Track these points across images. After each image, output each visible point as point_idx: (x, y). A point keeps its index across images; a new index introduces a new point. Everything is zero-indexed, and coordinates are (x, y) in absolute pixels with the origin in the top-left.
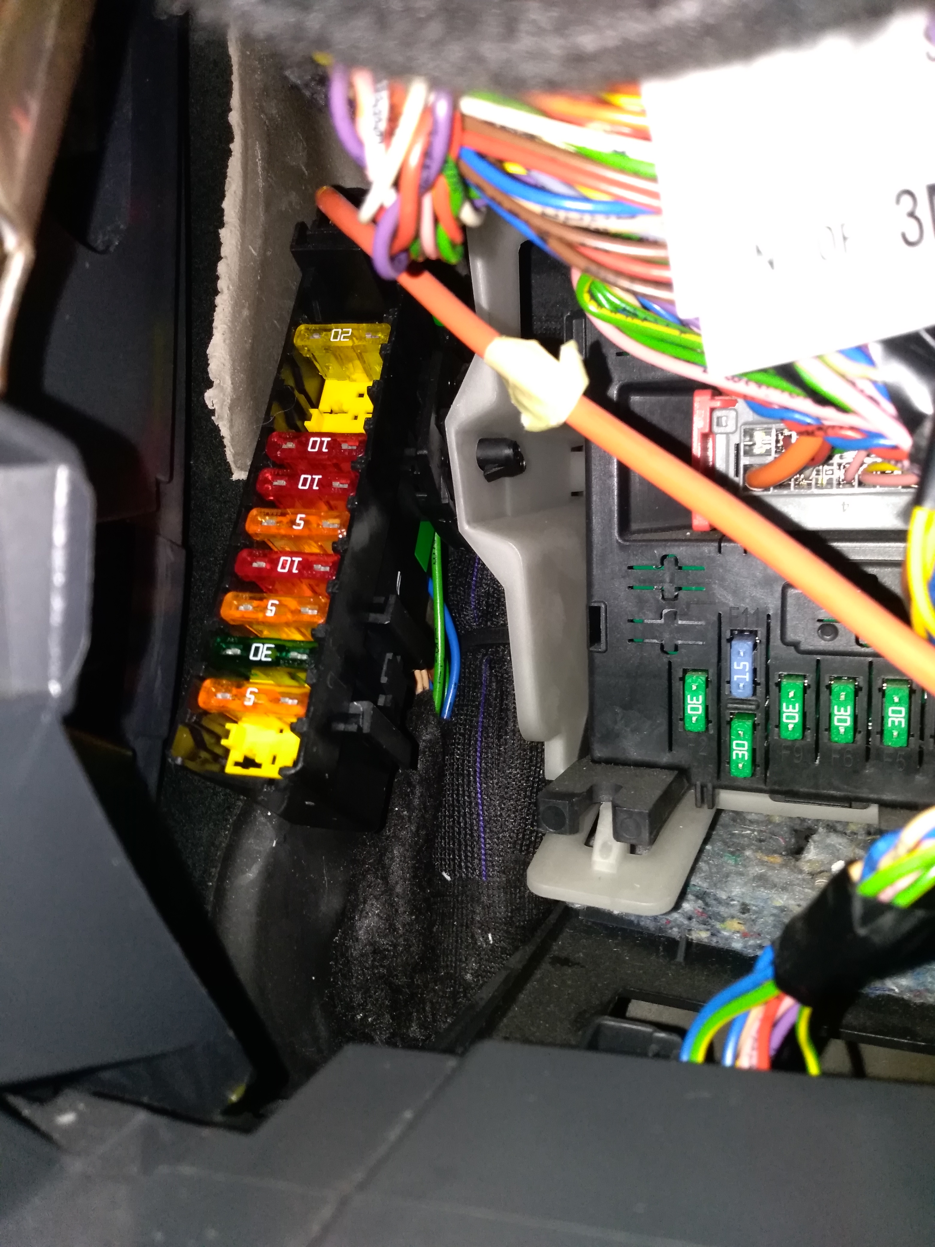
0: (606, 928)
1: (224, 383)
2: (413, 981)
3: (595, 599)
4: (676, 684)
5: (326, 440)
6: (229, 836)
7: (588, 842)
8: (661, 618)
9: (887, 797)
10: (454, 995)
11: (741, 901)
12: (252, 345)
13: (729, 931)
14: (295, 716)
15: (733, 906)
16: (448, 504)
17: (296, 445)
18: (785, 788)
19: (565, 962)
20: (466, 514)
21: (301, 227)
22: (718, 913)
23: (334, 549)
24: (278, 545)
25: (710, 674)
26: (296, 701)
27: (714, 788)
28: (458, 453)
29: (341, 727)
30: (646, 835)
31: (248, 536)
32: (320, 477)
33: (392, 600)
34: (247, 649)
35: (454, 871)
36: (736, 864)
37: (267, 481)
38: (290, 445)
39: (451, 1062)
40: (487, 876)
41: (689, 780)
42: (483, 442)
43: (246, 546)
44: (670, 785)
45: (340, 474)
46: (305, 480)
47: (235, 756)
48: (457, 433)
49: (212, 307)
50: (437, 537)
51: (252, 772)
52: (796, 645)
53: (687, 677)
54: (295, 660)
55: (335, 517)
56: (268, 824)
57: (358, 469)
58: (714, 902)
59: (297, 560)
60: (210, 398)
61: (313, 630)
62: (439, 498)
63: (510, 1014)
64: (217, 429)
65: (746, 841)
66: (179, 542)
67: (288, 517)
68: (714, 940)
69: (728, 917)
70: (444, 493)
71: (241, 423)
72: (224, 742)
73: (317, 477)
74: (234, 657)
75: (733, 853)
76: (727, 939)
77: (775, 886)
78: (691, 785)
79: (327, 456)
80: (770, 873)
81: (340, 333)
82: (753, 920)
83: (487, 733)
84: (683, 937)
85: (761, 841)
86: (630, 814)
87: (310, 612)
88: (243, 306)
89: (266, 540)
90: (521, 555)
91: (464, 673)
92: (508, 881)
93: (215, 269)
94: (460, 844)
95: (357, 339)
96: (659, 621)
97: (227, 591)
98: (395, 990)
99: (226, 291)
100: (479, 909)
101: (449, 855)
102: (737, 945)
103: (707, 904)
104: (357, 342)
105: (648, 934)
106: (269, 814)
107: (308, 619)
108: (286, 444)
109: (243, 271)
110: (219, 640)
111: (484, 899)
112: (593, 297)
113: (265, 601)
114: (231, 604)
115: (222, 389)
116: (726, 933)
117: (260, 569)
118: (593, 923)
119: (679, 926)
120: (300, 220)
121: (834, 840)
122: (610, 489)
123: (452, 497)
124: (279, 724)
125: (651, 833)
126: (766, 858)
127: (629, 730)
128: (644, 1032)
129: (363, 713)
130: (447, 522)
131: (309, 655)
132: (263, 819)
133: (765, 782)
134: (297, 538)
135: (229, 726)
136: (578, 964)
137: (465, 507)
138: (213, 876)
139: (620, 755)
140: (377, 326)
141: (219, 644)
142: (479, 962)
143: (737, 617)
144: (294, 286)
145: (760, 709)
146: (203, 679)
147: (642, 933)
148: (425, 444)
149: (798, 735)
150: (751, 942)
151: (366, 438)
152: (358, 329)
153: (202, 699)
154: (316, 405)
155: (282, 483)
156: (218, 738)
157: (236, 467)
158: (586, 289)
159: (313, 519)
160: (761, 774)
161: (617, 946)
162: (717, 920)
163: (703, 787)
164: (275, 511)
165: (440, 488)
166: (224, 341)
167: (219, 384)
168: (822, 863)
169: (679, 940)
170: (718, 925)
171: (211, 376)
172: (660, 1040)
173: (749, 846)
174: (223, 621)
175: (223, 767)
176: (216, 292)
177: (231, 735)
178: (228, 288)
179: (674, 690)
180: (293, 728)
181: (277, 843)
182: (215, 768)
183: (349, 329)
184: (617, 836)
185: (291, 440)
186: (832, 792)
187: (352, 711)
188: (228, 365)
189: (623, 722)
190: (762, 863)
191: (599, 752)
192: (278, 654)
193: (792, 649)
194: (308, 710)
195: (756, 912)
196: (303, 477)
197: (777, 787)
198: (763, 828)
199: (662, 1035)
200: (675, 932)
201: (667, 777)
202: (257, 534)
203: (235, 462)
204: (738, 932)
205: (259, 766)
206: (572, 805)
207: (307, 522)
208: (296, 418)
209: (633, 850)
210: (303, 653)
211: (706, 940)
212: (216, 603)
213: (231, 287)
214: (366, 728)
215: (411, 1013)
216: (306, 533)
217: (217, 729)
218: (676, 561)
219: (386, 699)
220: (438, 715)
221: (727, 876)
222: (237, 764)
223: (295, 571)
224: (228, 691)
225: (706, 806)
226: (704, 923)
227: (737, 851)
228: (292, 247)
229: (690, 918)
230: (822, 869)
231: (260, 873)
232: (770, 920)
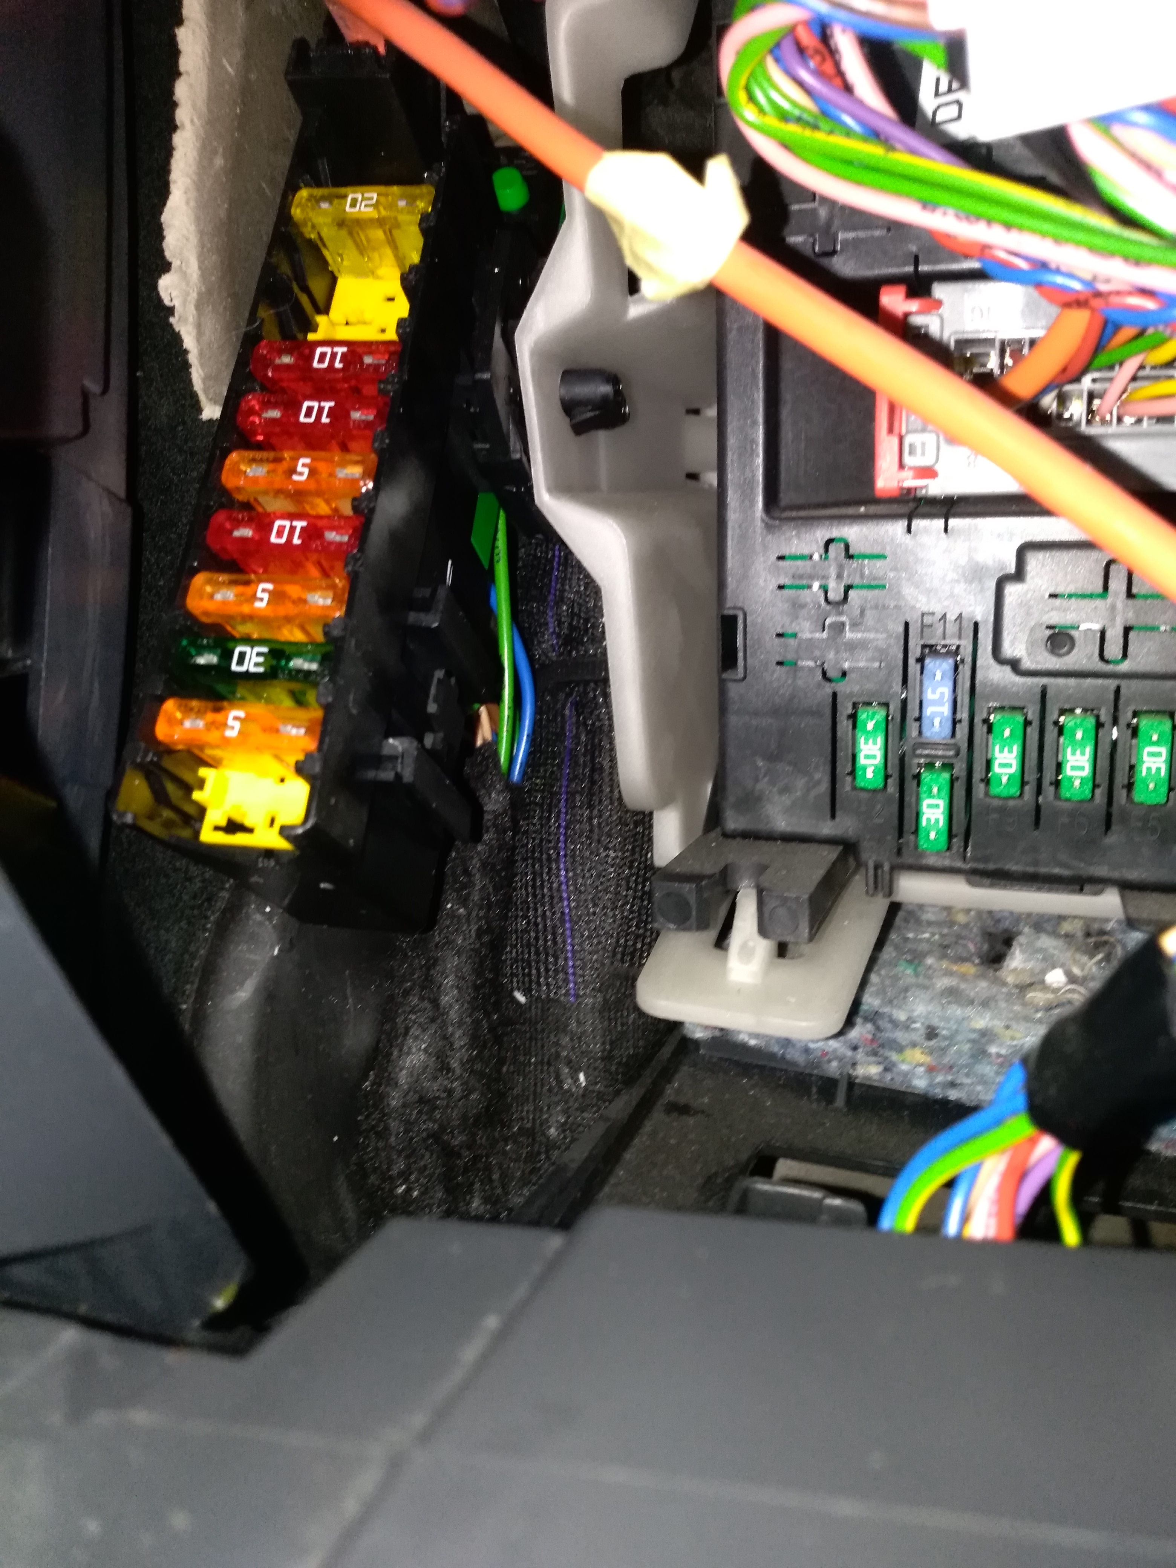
0: (737, 1063)
1: (187, 266)
2: (475, 1141)
3: (729, 604)
4: (844, 724)
5: (340, 350)
6: (210, 940)
7: (722, 941)
8: (824, 630)
9: (1133, 875)
10: (532, 1157)
11: (927, 1023)
12: (229, 211)
13: (909, 1063)
14: (303, 750)
15: (915, 1030)
16: (520, 461)
17: (296, 360)
18: (991, 866)
19: (683, 1110)
20: (546, 479)
21: (301, 46)
22: (894, 1041)
23: (355, 508)
24: (272, 505)
25: (891, 708)
26: (302, 731)
27: (893, 868)
28: (535, 385)
29: (371, 774)
30: (804, 929)
31: (225, 492)
32: (332, 404)
33: (442, 593)
34: (227, 655)
35: (530, 990)
36: (917, 975)
37: (252, 412)
38: (287, 360)
39: (555, 1241)
40: (577, 996)
41: (857, 859)
42: (570, 375)
43: (222, 506)
44: (834, 864)
45: (363, 403)
46: (310, 410)
47: (214, 817)
48: (533, 353)
49: (168, 151)
50: (502, 515)
51: (239, 839)
52: (1014, 665)
53: (859, 714)
54: (299, 671)
55: (356, 463)
56: (267, 923)
57: (389, 392)
58: (889, 1026)
59: (299, 524)
60: (167, 288)
61: (326, 625)
62: (507, 451)
63: (613, 1180)
64: (177, 338)
65: (924, 947)
66: (122, 492)
67: (285, 465)
68: (888, 1077)
69: (907, 1046)
70: (514, 442)
71: (211, 325)
72: (197, 795)
73: (327, 405)
74: (208, 668)
75: (910, 962)
76: (906, 1074)
77: (971, 1002)
78: (859, 865)
79: (341, 374)
80: (963, 986)
81: (360, 199)
82: (943, 1049)
83: (574, 801)
84: (845, 1073)
85: (946, 947)
86: (784, 901)
87: (321, 602)
88: (215, 152)
89: (252, 500)
90: (626, 538)
91: (541, 720)
92: (605, 1000)
93: (171, 92)
94: (538, 953)
95: (385, 209)
96: (818, 635)
97: (194, 572)
98: (449, 1153)
99: (188, 124)
100: (566, 1040)
101: (523, 969)
102: (920, 1083)
103: (878, 1029)
104: (384, 213)
105: (796, 1072)
106: (268, 909)
107: (319, 612)
108: (280, 358)
109: (214, 96)
110: (184, 642)
111: (573, 1025)
112: (751, 98)
113: (253, 586)
114: (201, 594)
115: (184, 276)
116: (904, 1067)
117: (243, 540)
118: (721, 1059)
119: (841, 1059)
120: (297, 35)
121: (1046, 942)
122: (754, 442)
123: (526, 451)
124: (280, 769)
125: (811, 928)
126: (955, 968)
127: (775, 789)
128: (810, 1199)
129: (403, 754)
130: (518, 489)
131: (321, 664)
132: (258, 917)
133: (964, 858)
134: (299, 495)
135: (203, 772)
136: (703, 1112)
137: (545, 467)
138: (188, 997)
139: (761, 827)
140: (415, 190)
141: (185, 648)
142: (565, 1111)
143: (931, 626)
144: (292, 136)
145: (960, 756)
146: (162, 700)
147: (786, 1071)
148: (487, 364)
149: (1015, 790)
150: (940, 1078)
151: (399, 348)
152: (386, 195)
153: (162, 730)
154: (325, 310)
155: (275, 414)
156: (188, 789)
157: (207, 398)
158: (743, 82)
159: (322, 467)
160: (959, 847)
161: (753, 1087)
162: (891, 1049)
163: (877, 867)
164: (264, 455)
165: (509, 437)
166: (187, 203)
167: (180, 267)
168: (1032, 972)
169: (839, 1077)
170: (894, 1057)
171: (168, 254)
172: (832, 1209)
173: (929, 953)
174: (189, 615)
175: (197, 833)
176: (173, 127)
177: (208, 786)
178: (192, 121)
179: (839, 734)
180: (300, 769)
181: (280, 950)
182: (186, 833)
183: (373, 194)
184: (763, 931)
185: (289, 352)
186: (1056, 871)
187: (386, 751)
188: (194, 240)
189: (766, 779)
190: (949, 973)
191: (733, 822)
192: (274, 662)
193: (1007, 669)
194: (321, 742)
195: (945, 1038)
196: (306, 404)
197: (981, 866)
198: (945, 931)
199: (837, 1202)
200: (833, 1068)
201: (831, 854)
202: (239, 489)
203: (206, 391)
204: (921, 1065)
205: (250, 830)
206: (699, 890)
207: (313, 472)
208: (295, 329)
209: (782, 950)
210: (312, 661)
211: (876, 1077)
212: (180, 589)
213: (196, 120)
214: (408, 775)
215: (472, 1184)
216: (312, 486)
217: (187, 776)
218: (847, 547)
219: (435, 739)
220: (506, 777)
221: (906, 990)
222: (217, 828)
223: (296, 541)
224: (200, 714)
225: (881, 895)
226: (875, 1054)
227: (916, 958)
228: (287, 73)
229: (855, 1048)
230: (1033, 980)
231: (257, 991)
232: (967, 1047)
